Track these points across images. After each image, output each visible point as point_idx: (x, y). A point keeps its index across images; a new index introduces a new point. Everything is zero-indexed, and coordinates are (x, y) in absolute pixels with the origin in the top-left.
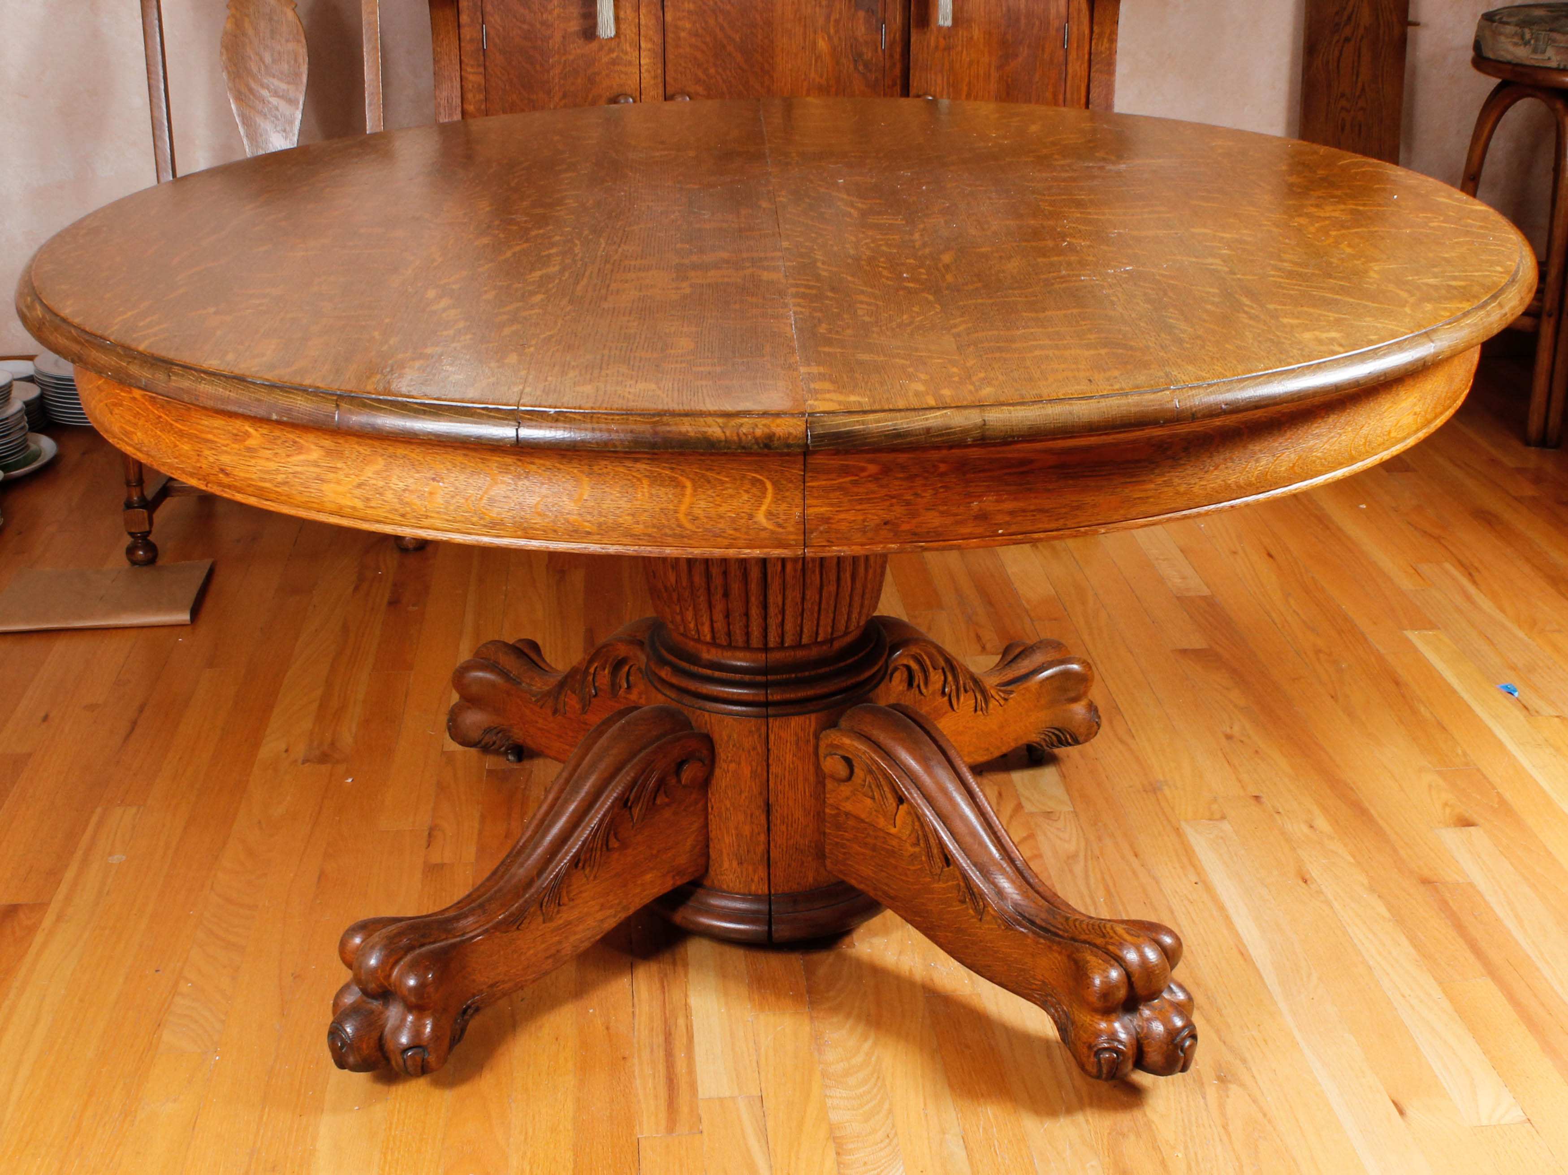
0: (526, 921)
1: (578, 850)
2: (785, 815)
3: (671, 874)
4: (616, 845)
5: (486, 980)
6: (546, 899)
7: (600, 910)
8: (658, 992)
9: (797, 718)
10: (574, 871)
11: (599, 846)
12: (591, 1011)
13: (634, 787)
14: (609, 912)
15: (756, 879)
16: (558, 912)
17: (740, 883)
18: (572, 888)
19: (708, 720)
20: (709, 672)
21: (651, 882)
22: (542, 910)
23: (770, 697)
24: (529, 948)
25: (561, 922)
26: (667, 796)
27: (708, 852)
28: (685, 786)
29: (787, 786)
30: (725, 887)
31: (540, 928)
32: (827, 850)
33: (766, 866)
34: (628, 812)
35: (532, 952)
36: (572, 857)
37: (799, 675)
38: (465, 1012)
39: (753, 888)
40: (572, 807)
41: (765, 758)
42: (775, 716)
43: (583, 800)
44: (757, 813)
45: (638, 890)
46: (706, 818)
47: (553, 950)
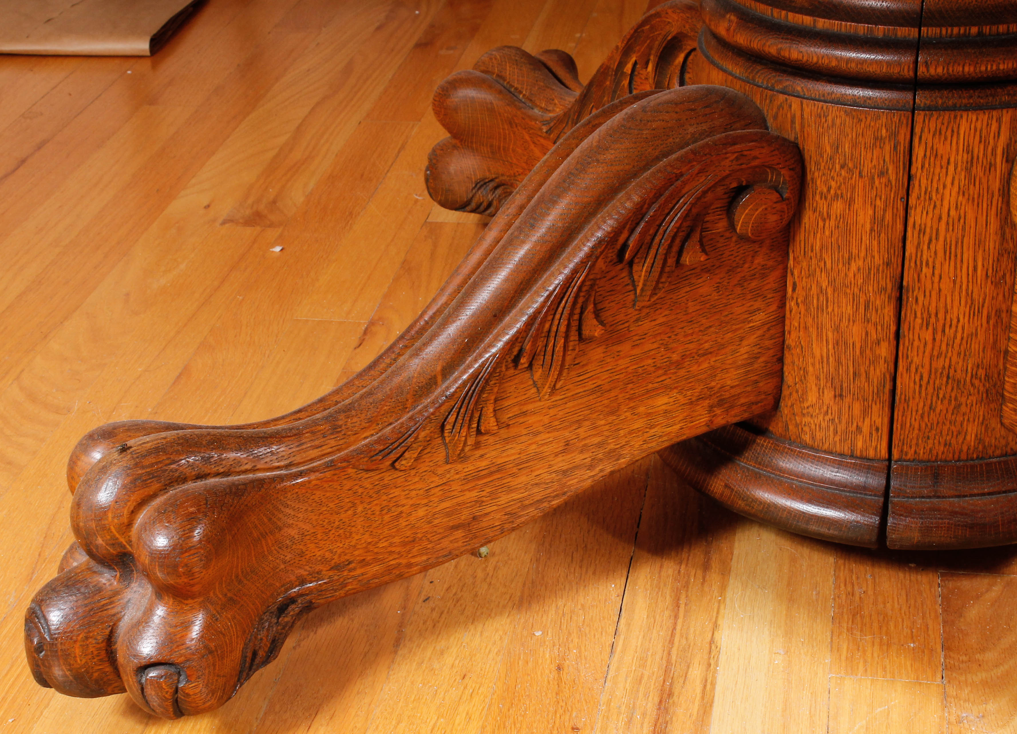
0: (410, 455)
1: (519, 332)
2: (933, 310)
3: (706, 403)
4: (598, 332)
5: (328, 555)
6: (451, 419)
7: (563, 452)
8: (667, 613)
9: (973, 116)
10: (511, 371)
11: (563, 328)
12: (538, 634)
13: (638, 224)
14: (578, 458)
15: (866, 429)
16: (477, 445)
17: (836, 432)
18: (506, 403)
19: (798, 114)
20: (807, 20)
21: (666, 412)
22: (443, 438)
23: (922, 70)
24: (416, 506)
25: (483, 464)
26: (704, 251)
27: (781, 371)
28: (743, 238)
29: (940, 254)
30: (807, 438)
31: (440, 471)
32: (1007, 386)
33: (887, 410)
34: (625, 274)
35: (421, 512)
36: (507, 343)
37: (986, 29)
38: (282, 609)
39: (860, 444)
40: (521, 252)
41: (902, 193)
42: (929, 108)
43: (542, 241)
44: (878, 302)
45: (638, 424)
46: (782, 305)
47: (465, 515)
